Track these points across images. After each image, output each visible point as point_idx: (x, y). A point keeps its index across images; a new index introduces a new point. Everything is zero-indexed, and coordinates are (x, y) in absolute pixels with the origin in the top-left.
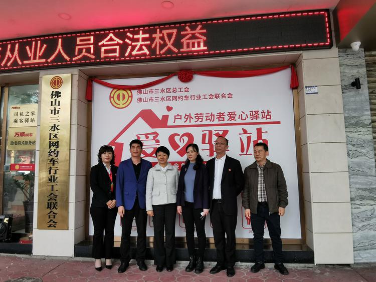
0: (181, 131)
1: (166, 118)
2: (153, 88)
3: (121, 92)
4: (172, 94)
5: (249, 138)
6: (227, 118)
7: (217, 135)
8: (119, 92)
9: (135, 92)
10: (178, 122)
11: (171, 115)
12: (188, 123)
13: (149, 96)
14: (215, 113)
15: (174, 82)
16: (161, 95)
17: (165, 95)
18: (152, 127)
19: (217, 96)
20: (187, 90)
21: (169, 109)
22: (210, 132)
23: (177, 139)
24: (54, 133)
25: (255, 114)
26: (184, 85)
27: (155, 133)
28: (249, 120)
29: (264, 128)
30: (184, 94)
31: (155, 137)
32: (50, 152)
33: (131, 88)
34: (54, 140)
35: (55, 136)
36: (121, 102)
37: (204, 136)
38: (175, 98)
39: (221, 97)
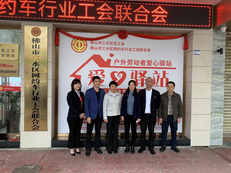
0: (119, 70)
1: (109, 61)
2: (101, 40)
3: (79, 41)
4: (114, 46)
5: (158, 77)
6: (146, 64)
7: (140, 73)
8: (78, 41)
9: (89, 42)
10: (117, 65)
11: (113, 59)
12: (123, 65)
13: (98, 45)
14: (140, 60)
15: (115, 38)
16: (106, 46)
17: (109, 46)
18: (100, 67)
19: (141, 50)
20: (123, 44)
21: (112, 55)
22: (136, 72)
23: (116, 75)
24: (35, 68)
25: (162, 63)
26: (121, 41)
27: (102, 70)
28: (159, 66)
29: (167, 71)
30: (121, 47)
31: (102, 73)
32: (33, 81)
33: (87, 39)
34: (36, 72)
35: (37, 70)
36: (79, 48)
37: (132, 74)
38: (115, 49)
39: (143, 50)
